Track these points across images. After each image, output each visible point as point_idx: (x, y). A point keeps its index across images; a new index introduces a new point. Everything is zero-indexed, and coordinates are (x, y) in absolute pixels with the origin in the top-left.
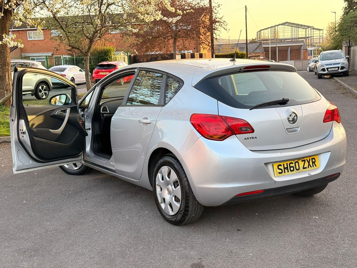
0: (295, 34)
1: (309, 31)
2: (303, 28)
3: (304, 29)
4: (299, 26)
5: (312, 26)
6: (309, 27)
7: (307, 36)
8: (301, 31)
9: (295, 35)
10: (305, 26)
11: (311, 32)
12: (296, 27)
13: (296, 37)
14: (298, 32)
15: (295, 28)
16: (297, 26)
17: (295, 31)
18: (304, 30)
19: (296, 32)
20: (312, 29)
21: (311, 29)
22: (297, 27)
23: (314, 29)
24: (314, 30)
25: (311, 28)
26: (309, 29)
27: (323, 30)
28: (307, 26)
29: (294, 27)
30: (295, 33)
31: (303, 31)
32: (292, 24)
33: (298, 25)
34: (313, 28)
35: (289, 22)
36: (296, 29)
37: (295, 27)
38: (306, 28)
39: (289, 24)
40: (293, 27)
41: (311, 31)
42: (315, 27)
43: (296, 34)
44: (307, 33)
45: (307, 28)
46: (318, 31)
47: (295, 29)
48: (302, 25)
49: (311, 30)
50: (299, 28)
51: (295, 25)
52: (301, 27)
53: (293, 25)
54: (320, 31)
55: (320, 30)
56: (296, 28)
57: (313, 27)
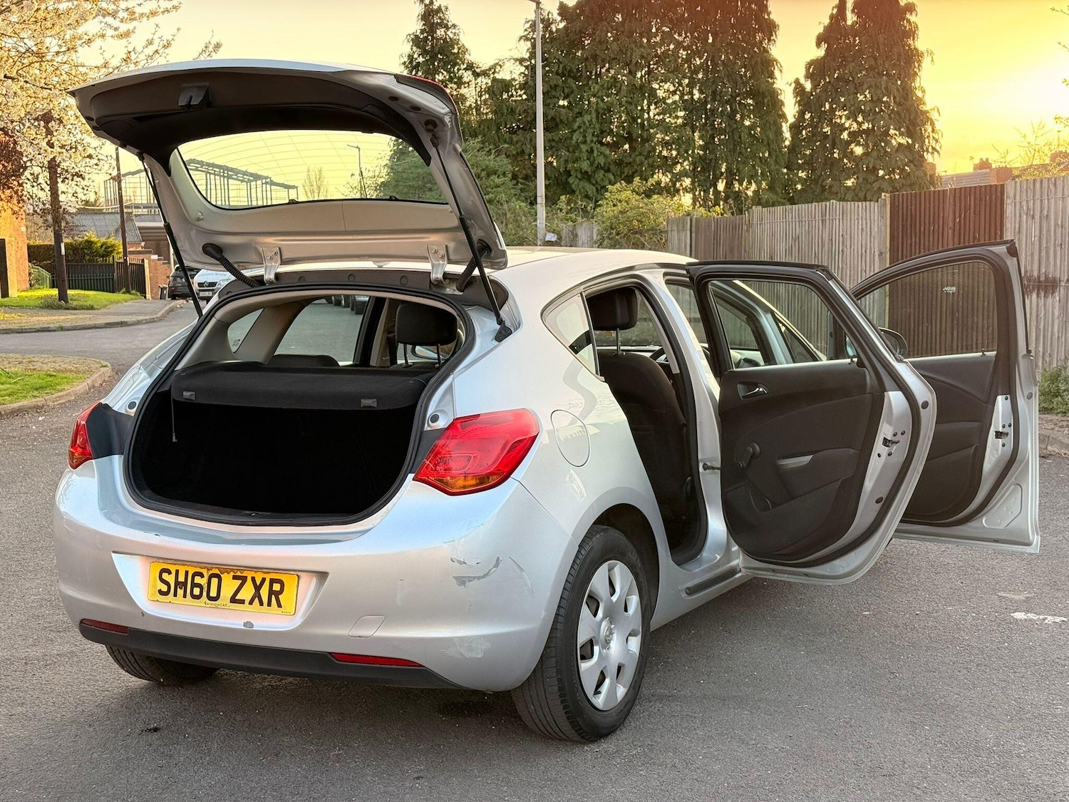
0: (219, 195)
1: (259, 190)
2: (239, 180)
3: (242, 181)
4: (229, 173)
5: (266, 175)
6: (257, 177)
7: (254, 204)
8: (235, 187)
9: (219, 199)
10: (245, 173)
11: (264, 193)
12: (221, 176)
13: (224, 204)
14: (226, 191)
15: (217, 177)
16: (223, 172)
17: (218, 187)
18: (244, 186)
19: (223, 191)
20: (266, 183)
21: (263, 184)
22: (224, 177)
23: (272, 183)
24: (273, 187)
25: (264, 181)
26: (259, 182)
27: (297, 187)
28: (252, 175)
29: (215, 175)
30: (219, 191)
31: (241, 187)
32: (209, 165)
33: (225, 168)
34: (267, 180)
35: (199, 159)
36: (222, 181)
37: (218, 175)
38: (250, 181)
39: (199, 166)
40: (210, 173)
41: (264, 189)
42: (275, 180)
43: (223, 196)
44: (254, 195)
45: (251, 178)
46: (282, 189)
47: (218, 182)
48: (236, 171)
49: (264, 186)
50: (229, 177)
51: (218, 170)
52: (234, 177)
53: (211, 168)
54: (290, 190)
55: (288, 187)
56: (222, 178)
57: (267, 178)
